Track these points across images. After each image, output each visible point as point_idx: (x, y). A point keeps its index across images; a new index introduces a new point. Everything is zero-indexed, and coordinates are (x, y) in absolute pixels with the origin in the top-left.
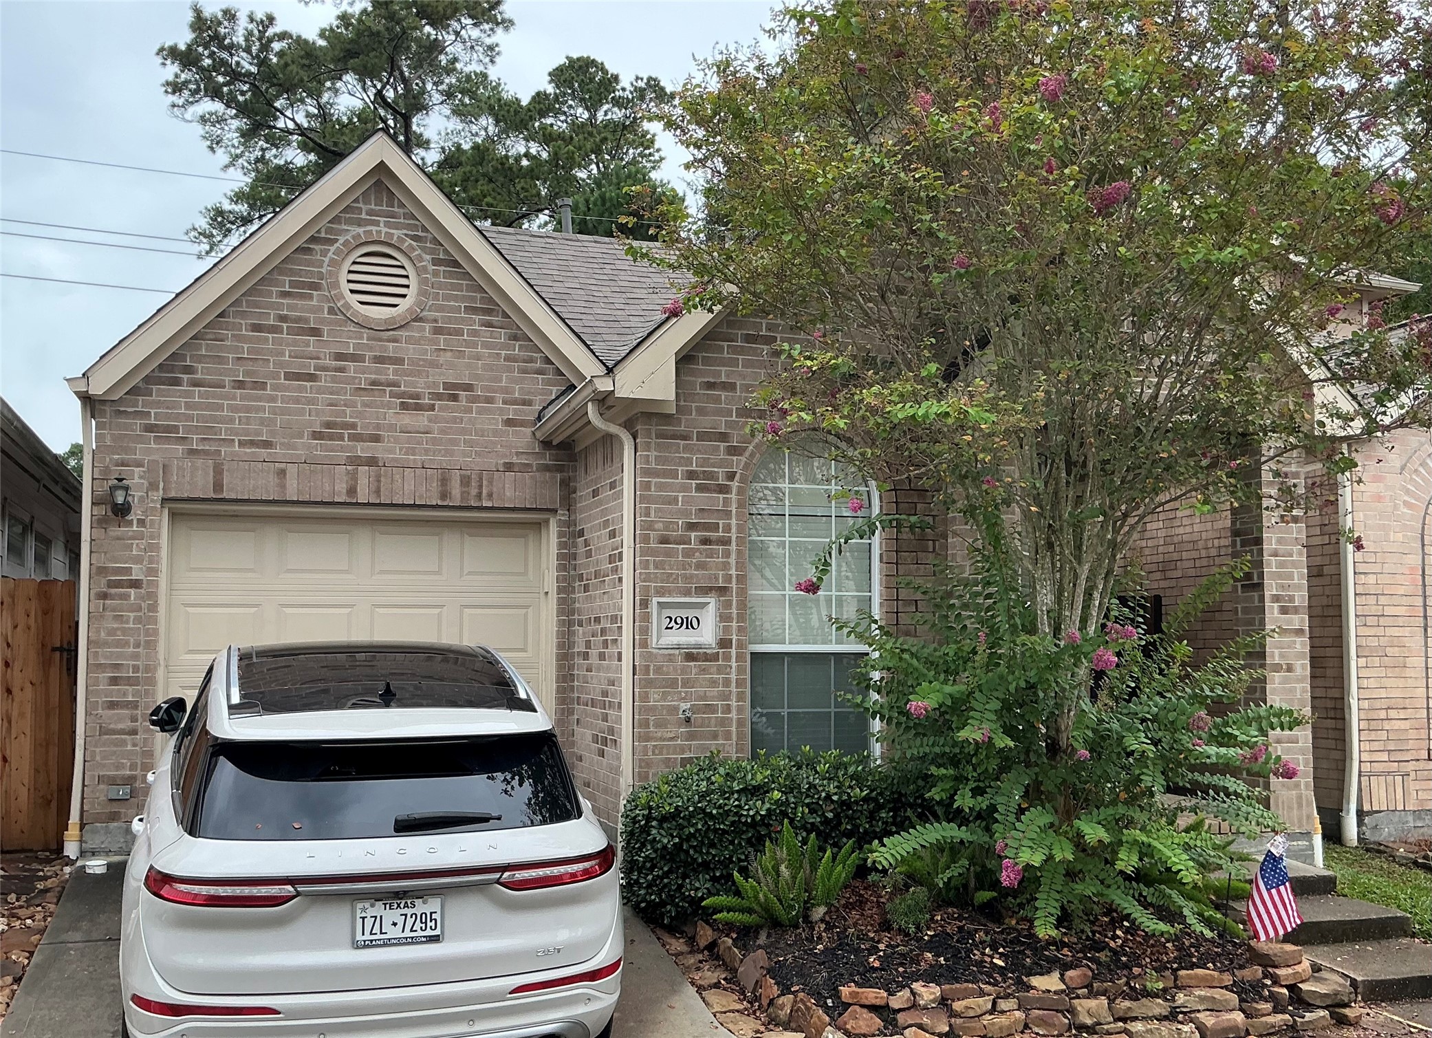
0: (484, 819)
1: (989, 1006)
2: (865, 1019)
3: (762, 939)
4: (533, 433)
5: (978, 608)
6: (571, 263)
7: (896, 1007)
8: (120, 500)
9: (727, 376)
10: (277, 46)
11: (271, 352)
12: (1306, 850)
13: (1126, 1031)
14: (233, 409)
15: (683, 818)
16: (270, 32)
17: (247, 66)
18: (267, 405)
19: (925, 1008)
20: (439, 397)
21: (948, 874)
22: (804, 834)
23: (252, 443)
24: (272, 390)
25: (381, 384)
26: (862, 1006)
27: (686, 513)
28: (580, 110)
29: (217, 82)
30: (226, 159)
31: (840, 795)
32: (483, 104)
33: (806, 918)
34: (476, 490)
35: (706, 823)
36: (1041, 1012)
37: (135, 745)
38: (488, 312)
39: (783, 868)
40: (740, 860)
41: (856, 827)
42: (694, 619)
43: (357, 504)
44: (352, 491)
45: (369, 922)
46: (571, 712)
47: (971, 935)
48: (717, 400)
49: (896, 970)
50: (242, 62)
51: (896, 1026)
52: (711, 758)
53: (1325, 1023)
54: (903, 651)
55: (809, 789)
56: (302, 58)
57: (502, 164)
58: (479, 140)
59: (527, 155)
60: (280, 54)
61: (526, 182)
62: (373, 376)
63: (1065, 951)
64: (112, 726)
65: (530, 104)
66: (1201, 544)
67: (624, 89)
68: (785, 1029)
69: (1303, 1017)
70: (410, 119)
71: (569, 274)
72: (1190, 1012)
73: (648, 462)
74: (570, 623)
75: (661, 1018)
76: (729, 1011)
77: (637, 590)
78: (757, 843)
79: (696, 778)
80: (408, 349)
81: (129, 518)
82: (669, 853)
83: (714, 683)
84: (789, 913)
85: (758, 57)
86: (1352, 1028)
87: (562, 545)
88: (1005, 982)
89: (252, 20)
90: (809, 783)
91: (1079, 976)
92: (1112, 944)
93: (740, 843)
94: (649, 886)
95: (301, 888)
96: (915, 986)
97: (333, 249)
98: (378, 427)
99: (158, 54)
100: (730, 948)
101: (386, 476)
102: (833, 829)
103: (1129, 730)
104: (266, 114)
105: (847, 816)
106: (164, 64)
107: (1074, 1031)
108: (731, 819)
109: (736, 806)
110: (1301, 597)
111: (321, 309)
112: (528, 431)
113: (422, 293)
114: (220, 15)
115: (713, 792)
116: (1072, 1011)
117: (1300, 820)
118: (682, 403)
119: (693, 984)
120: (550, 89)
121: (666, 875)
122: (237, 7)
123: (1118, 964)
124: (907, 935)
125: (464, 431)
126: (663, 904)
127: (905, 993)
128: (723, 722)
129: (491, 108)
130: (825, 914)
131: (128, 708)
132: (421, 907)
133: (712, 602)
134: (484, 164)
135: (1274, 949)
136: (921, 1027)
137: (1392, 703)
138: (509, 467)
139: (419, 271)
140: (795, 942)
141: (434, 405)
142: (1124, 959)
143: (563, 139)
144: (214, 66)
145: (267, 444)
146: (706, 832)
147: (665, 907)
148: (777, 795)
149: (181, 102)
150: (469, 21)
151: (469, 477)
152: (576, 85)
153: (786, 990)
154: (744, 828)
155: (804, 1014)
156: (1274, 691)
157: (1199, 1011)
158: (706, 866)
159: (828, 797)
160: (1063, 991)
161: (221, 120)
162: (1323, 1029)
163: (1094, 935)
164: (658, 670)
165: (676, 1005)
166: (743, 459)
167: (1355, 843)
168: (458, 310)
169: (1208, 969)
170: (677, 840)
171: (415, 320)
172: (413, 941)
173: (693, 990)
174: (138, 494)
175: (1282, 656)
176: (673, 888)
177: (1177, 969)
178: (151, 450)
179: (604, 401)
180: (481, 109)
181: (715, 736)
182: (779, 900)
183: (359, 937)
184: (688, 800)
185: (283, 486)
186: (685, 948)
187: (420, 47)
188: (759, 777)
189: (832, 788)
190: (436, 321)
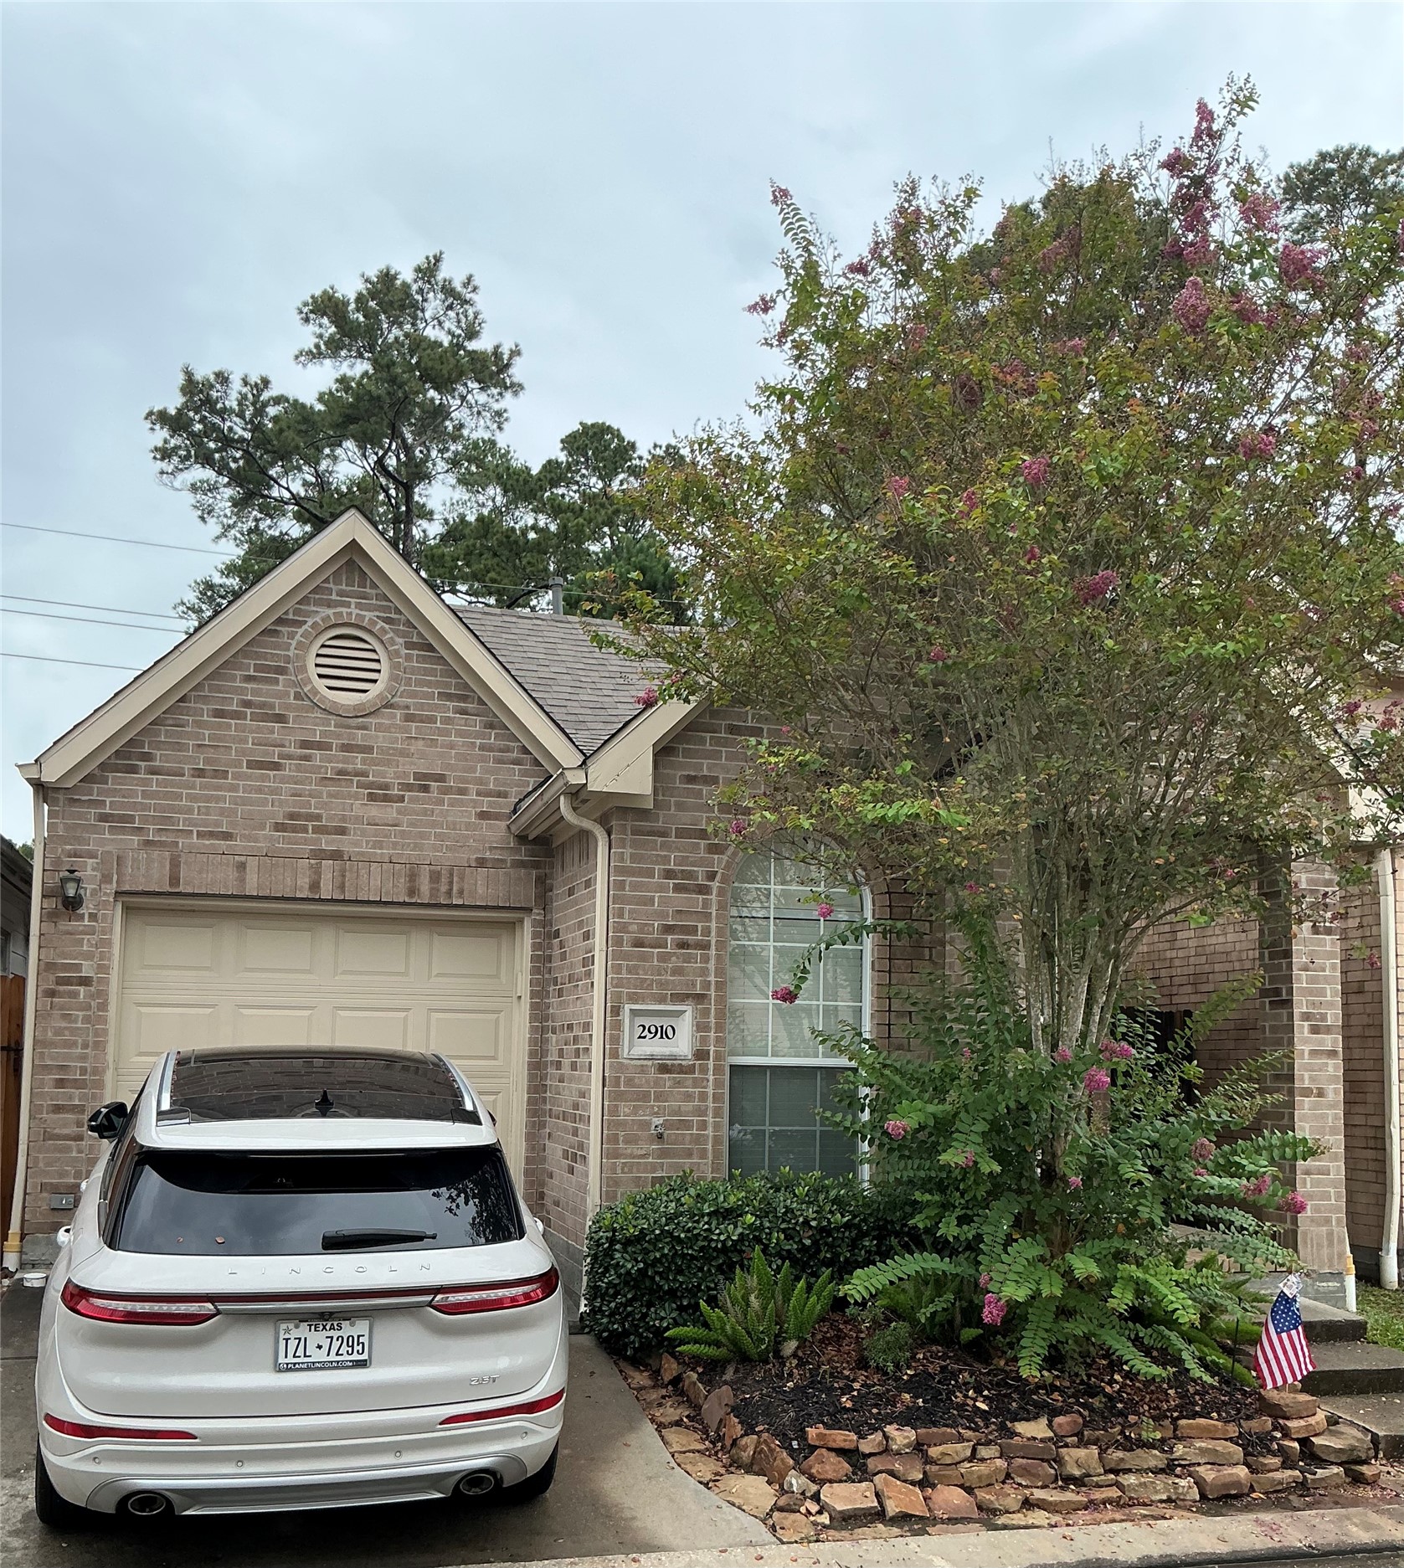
0: (420, 1238)
1: (968, 1453)
2: (833, 1464)
3: (729, 1375)
4: (508, 827)
5: (970, 1021)
6: (559, 646)
7: (867, 1451)
8: (71, 893)
9: (709, 769)
10: (272, 411)
11: (234, 739)
12: (1337, 1292)
13: (1118, 1485)
14: (191, 798)
15: (648, 1242)
16: (265, 396)
17: (240, 432)
18: (228, 794)
19: (898, 1453)
20: (408, 787)
21: (931, 1309)
22: (779, 1262)
23: (212, 835)
24: (233, 779)
25: (348, 774)
26: (830, 1449)
27: (662, 915)
28: (593, 480)
29: (209, 449)
30: (218, 530)
31: (819, 1220)
32: (490, 473)
33: (777, 1354)
34: (447, 887)
35: (673, 1247)
36: (1024, 1461)
37: (80, 1151)
38: (464, 698)
39: (752, 1298)
40: (709, 1289)
41: (836, 1255)
42: (669, 1028)
43: (321, 900)
44: (315, 886)
45: (292, 1344)
46: (543, 1125)
47: (954, 1375)
48: (699, 794)
49: (870, 1412)
50: (235, 427)
51: (865, 1471)
52: (684, 1178)
53: (1339, 1481)
54: (885, 1066)
55: (785, 1214)
56: (299, 423)
57: (508, 537)
58: (486, 512)
59: (534, 528)
60: (275, 419)
61: (532, 557)
62: (340, 765)
63: (1056, 1396)
64: (56, 1131)
65: (540, 472)
66: (1234, 956)
67: (641, 458)
68: (746, 1472)
69: (1315, 1474)
70: (413, 488)
71: (556, 658)
72: (1189, 1465)
73: (622, 860)
74: (544, 1030)
75: (615, 1456)
76: (689, 1451)
77: (609, 996)
78: (727, 1271)
79: (665, 1198)
80: (377, 737)
81: (80, 911)
82: (633, 1279)
83: (688, 1097)
84: (758, 1347)
85: (741, 434)
86: (1369, 1488)
87: (535, 947)
88: (987, 1427)
89: (246, 383)
90: (786, 1207)
91: (1068, 1423)
92: (1108, 1389)
93: (709, 1270)
94: (612, 1314)
95: (222, 1307)
96: (889, 1429)
97: (301, 631)
98: (344, 819)
99: (146, 418)
100: (695, 1383)
101: (351, 870)
102: (812, 1257)
103: (1125, 1156)
104: (259, 484)
105: (826, 1244)
106: (152, 429)
107: (1060, 1483)
108: (701, 1243)
109: (706, 1230)
110: (1334, 1015)
111: (287, 694)
112: (503, 824)
113: (393, 678)
114: (212, 378)
115: (682, 1214)
116: (1059, 1460)
117: (1331, 1260)
118: (661, 798)
119: (652, 1421)
120: (562, 457)
121: (630, 1302)
122: (230, 369)
123: (1113, 1411)
124: (885, 1373)
125: (434, 824)
126: (626, 1333)
127: (877, 1437)
128: (698, 1139)
129: (499, 477)
130: (798, 1348)
131: (74, 1113)
132: (347, 1330)
133: (689, 1011)
134: (489, 536)
135: (1284, 1398)
136: (892, 1473)
138: (481, 863)
139: (391, 655)
140: (764, 1379)
141: (403, 796)
142: (1120, 1405)
143: (573, 511)
144: (205, 432)
145: (227, 836)
146: (673, 1257)
147: (628, 1337)
148: (750, 1219)
149: (170, 469)
150: (476, 385)
151: (439, 873)
152: (590, 453)
153: (749, 1430)
154: (715, 1254)
155: (767, 1456)
156: (1303, 1118)
157: (1199, 1464)
158: (672, 1293)
159: (806, 1222)
160: (1051, 1439)
161: (213, 488)
162: (1337, 1487)
163: (1089, 1379)
164: (629, 1082)
165: (632, 1443)
166: (725, 858)
167: (1396, 1286)
168: (431, 696)
169: (1212, 1418)
170: (642, 1265)
171: (386, 706)
172: (339, 1366)
173: (651, 1428)
174: (90, 887)
175: (1312, 1079)
176: (637, 1317)
177: (1178, 1418)
178: (105, 841)
179: (577, 794)
180: (488, 478)
181: (689, 1154)
182: (748, 1333)
183: (282, 1360)
184: (655, 1222)
185: (242, 880)
186: (648, 1383)
187: (423, 411)
188: (732, 1199)
189: (810, 1213)
190: (407, 707)
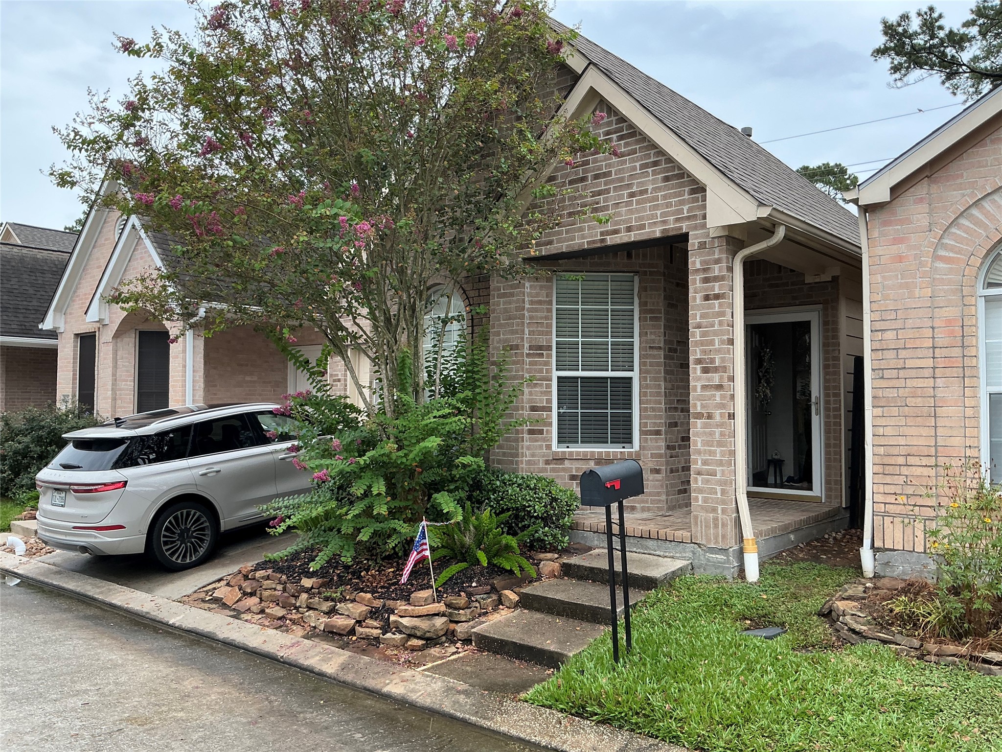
1: (274, 586)
12: (724, 563)
107: (292, 608)
116: (299, 598)
117: (716, 538)
137: (913, 450)
142: (355, 581)
156: (697, 434)
175: (703, 406)
